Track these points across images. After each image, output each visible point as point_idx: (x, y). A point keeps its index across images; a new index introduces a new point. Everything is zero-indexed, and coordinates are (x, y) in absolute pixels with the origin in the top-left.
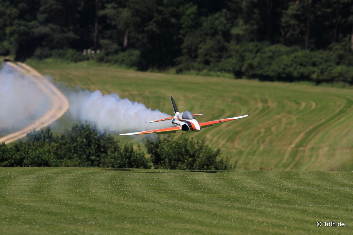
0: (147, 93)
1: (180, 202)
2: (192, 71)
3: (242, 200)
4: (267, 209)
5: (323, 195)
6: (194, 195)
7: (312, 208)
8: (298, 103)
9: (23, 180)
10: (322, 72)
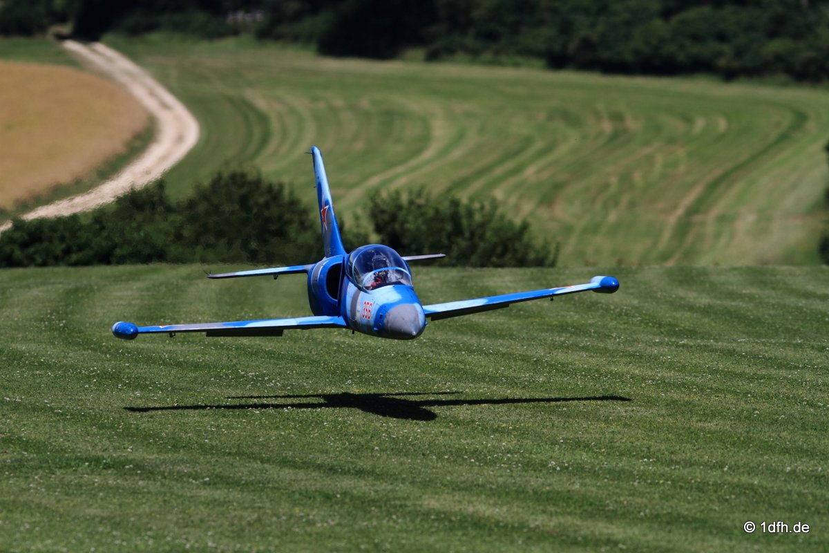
0: (365, 103)
1: (459, 337)
2: (461, 56)
3: (593, 331)
4: (649, 349)
5: (766, 317)
6: (488, 321)
7: (747, 346)
8: (688, 120)
9: (119, 294)
10: (739, 54)
